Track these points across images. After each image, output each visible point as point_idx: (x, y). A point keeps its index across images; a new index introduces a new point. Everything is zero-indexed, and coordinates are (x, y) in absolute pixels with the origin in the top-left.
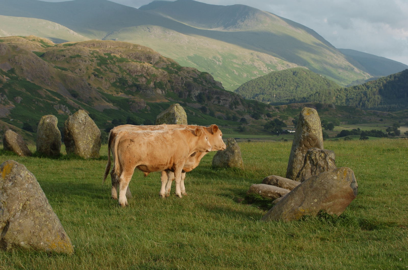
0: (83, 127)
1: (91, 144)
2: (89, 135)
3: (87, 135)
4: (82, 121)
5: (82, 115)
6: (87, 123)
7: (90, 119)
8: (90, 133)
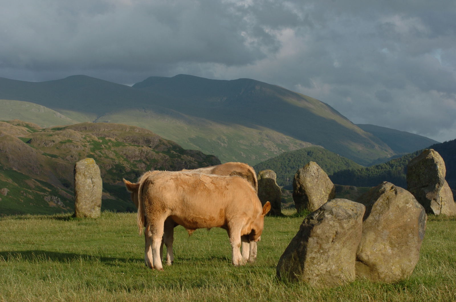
0: (316, 180)
1: (325, 199)
2: (322, 189)
3: (321, 189)
4: (314, 174)
5: (314, 167)
6: (319, 176)
7: (322, 171)
8: (323, 186)
